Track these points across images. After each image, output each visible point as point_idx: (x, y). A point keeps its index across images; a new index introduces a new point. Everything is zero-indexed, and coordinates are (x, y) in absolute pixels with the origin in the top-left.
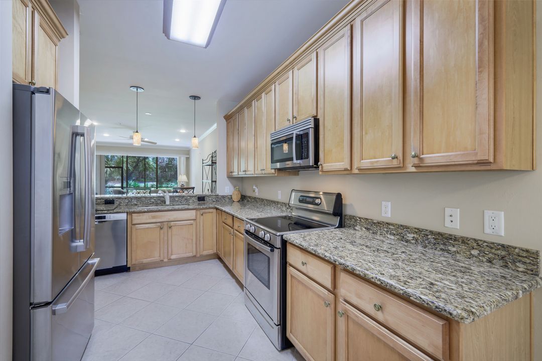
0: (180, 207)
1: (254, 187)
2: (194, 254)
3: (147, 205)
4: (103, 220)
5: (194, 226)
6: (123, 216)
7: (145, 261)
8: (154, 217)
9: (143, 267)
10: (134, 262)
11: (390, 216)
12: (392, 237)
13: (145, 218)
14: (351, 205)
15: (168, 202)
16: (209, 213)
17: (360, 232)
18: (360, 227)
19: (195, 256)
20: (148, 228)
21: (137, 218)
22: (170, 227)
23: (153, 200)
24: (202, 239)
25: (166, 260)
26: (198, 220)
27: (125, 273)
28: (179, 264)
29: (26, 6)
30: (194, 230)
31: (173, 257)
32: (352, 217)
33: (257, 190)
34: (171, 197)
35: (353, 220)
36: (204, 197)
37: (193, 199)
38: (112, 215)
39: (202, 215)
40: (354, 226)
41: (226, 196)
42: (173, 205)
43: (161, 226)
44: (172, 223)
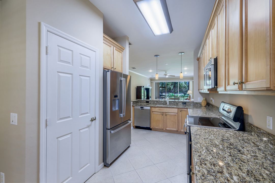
0: (173, 106)
1: (211, 99)
2: (177, 130)
3: (160, 104)
4: (143, 109)
5: (177, 116)
6: (149, 108)
7: (156, 127)
8: (160, 110)
9: (156, 130)
10: (152, 127)
11: (271, 129)
12: (272, 146)
13: (156, 109)
14: (251, 115)
15: (168, 104)
16: (185, 111)
17: (253, 137)
18: (254, 133)
19: (177, 131)
20: (157, 114)
21: (154, 109)
22: (166, 115)
23: (162, 103)
24: (181, 123)
25: (164, 129)
26: (179, 113)
27: (150, 131)
28: (170, 132)
29: (111, 47)
30: (177, 118)
31: (167, 129)
32: (251, 125)
33: (213, 101)
34: (169, 101)
35: (250, 127)
36: (186, 103)
37: (180, 103)
38: (145, 107)
39: (181, 111)
40: (251, 132)
41: (199, 103)
42: (170, 105)
43: (163, 114)
44: (167, 113)
